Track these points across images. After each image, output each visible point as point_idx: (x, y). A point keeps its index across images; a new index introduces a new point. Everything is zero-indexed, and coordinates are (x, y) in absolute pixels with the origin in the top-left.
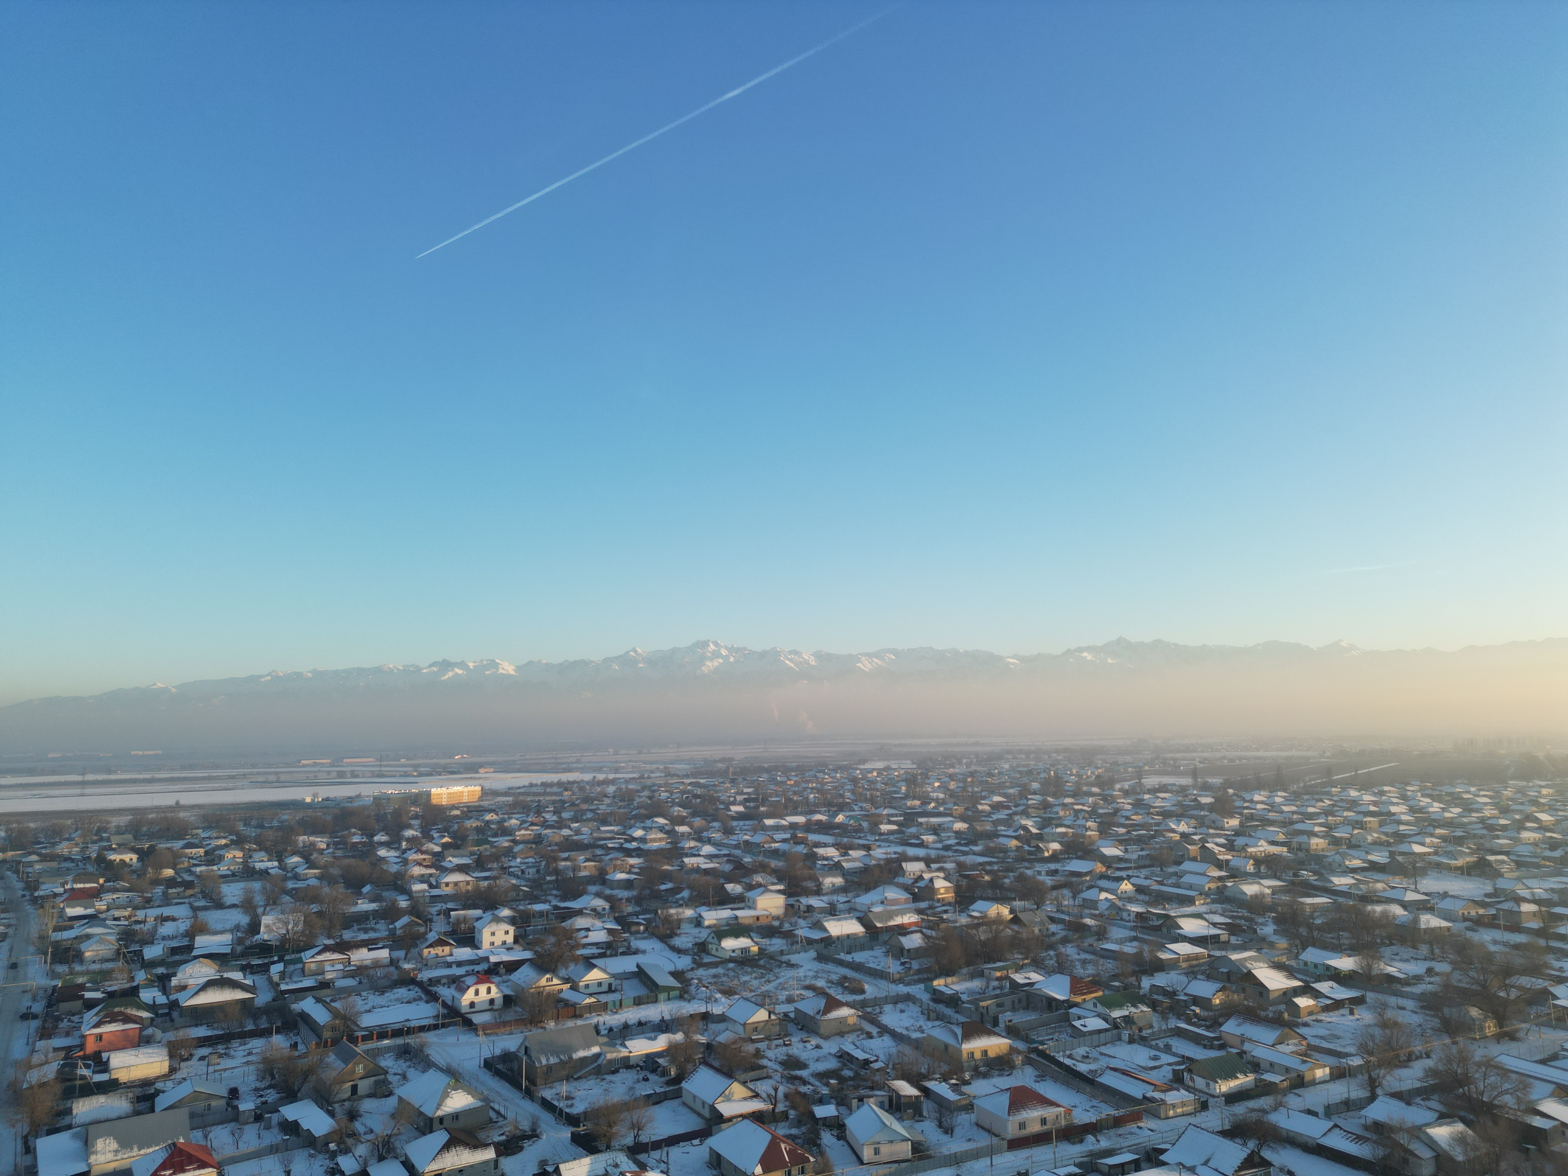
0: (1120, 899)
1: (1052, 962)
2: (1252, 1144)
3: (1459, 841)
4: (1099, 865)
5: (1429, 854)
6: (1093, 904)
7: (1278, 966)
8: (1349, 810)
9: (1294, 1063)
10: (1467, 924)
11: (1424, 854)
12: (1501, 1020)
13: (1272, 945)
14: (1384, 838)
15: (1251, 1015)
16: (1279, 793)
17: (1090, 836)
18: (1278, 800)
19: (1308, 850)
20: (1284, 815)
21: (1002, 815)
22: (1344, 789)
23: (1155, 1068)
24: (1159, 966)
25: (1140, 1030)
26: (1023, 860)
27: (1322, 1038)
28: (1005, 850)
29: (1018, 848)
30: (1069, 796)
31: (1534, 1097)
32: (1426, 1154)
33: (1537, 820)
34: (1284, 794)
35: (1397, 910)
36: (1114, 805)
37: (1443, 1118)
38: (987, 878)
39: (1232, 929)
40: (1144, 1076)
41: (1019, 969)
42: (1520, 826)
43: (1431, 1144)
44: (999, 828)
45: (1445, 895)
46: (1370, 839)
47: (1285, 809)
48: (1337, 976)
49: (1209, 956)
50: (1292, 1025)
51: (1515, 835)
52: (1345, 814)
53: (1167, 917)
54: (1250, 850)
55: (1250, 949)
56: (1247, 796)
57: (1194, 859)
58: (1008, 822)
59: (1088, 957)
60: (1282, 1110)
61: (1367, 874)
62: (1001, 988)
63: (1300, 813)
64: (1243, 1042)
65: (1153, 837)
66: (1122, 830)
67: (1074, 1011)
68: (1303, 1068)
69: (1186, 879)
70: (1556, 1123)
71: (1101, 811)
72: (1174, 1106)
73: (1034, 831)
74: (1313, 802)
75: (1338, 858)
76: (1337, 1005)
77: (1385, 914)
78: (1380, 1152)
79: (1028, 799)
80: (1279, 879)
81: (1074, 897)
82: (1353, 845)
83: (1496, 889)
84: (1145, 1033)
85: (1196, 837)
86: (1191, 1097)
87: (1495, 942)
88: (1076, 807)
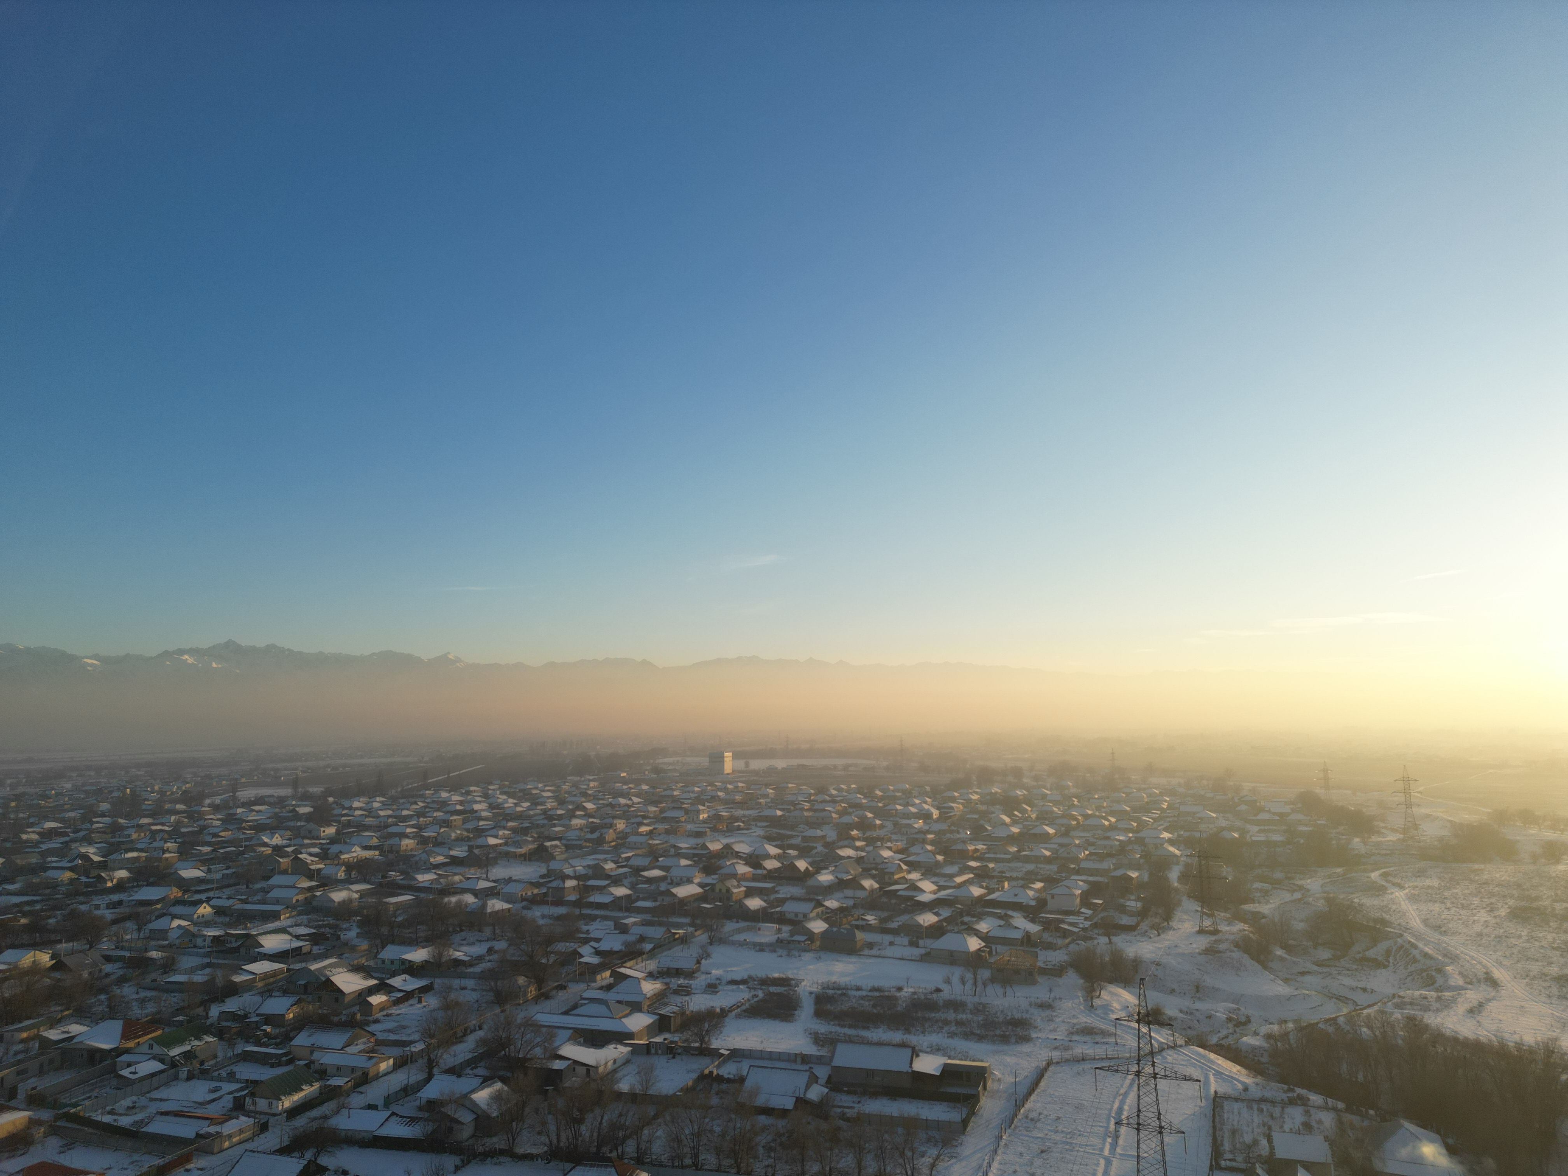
0: (195, 924)
1: (101, 1008)
2: (309, 1155)
3: (525, 831)
4: (175, 890)
5: (501, 845)
6: (163, 934)
7: (356, 969)
8: (438, 810)
9: (361, 1062)
10: (524, 903)
11: (497, 845)
12: (540, 983)
13: (353, 949)
14: (465, 834)
15: (324, 1023)
16: (378, 799)
17: (167, 859)
18: (376, 805)
19: (398, 852)
20: (381, 819)
21: (55, 844)
22: (436, 791)
23: (214, 1100)
24: (233, 990)
25: (202, 1063)
26: (78, 893)
27: (390, 1031)
28: (54, 886)
29: (72, 881)
30: (147, 816)
31: (556, 1044)
32: (466, 1117)
33: (584, 809)
34: (382, 799)
35: (469, 899)
36: (201, 823)
37: (486, 1081)
38: (23, 921)
39: (314, 939)
40: (200, 1112)
41: (53, 1023)
42: (571, 815)
43: (474, 1107)
44: (49, 859)
45: (510, 880)
46: (453, 835)
47: (382, 813)
48: (412, 969)
49: (288, 970)
50: (362, 1025)
51: (567, 822)
52: (435, 814)
53: (248, 936)
54: (343, 857)
55: (331, 957)
56: (346, 804)
57: (285, 872)
58: (61, 853)
59: (149, 994)
60: (345, 1111)
61: (447, 868)
62: (26, 1051)
63: (395, 817)
64: (312, 1052)
65: (243, 853)
66: (207, 849)
67: (125, 1058)
68: (369, 1064)
69: (275, 893)
70: (570, 1062)
71: (184, 830)
72: (230, 1136)
73: (96, 858)
74: (408, 806)
75: (424, 856)
76: (408, 996)
77: (459, 904)
78: (430, 1128)
79: (93, 823)
80: (368, 882)
81: (139, 930)
82: (438, 843)
83: (548, 871)
84: (206, 1066)
85: (289, 849)
86: (251, 1121)
87: (543, 917)
88: (154, 828)
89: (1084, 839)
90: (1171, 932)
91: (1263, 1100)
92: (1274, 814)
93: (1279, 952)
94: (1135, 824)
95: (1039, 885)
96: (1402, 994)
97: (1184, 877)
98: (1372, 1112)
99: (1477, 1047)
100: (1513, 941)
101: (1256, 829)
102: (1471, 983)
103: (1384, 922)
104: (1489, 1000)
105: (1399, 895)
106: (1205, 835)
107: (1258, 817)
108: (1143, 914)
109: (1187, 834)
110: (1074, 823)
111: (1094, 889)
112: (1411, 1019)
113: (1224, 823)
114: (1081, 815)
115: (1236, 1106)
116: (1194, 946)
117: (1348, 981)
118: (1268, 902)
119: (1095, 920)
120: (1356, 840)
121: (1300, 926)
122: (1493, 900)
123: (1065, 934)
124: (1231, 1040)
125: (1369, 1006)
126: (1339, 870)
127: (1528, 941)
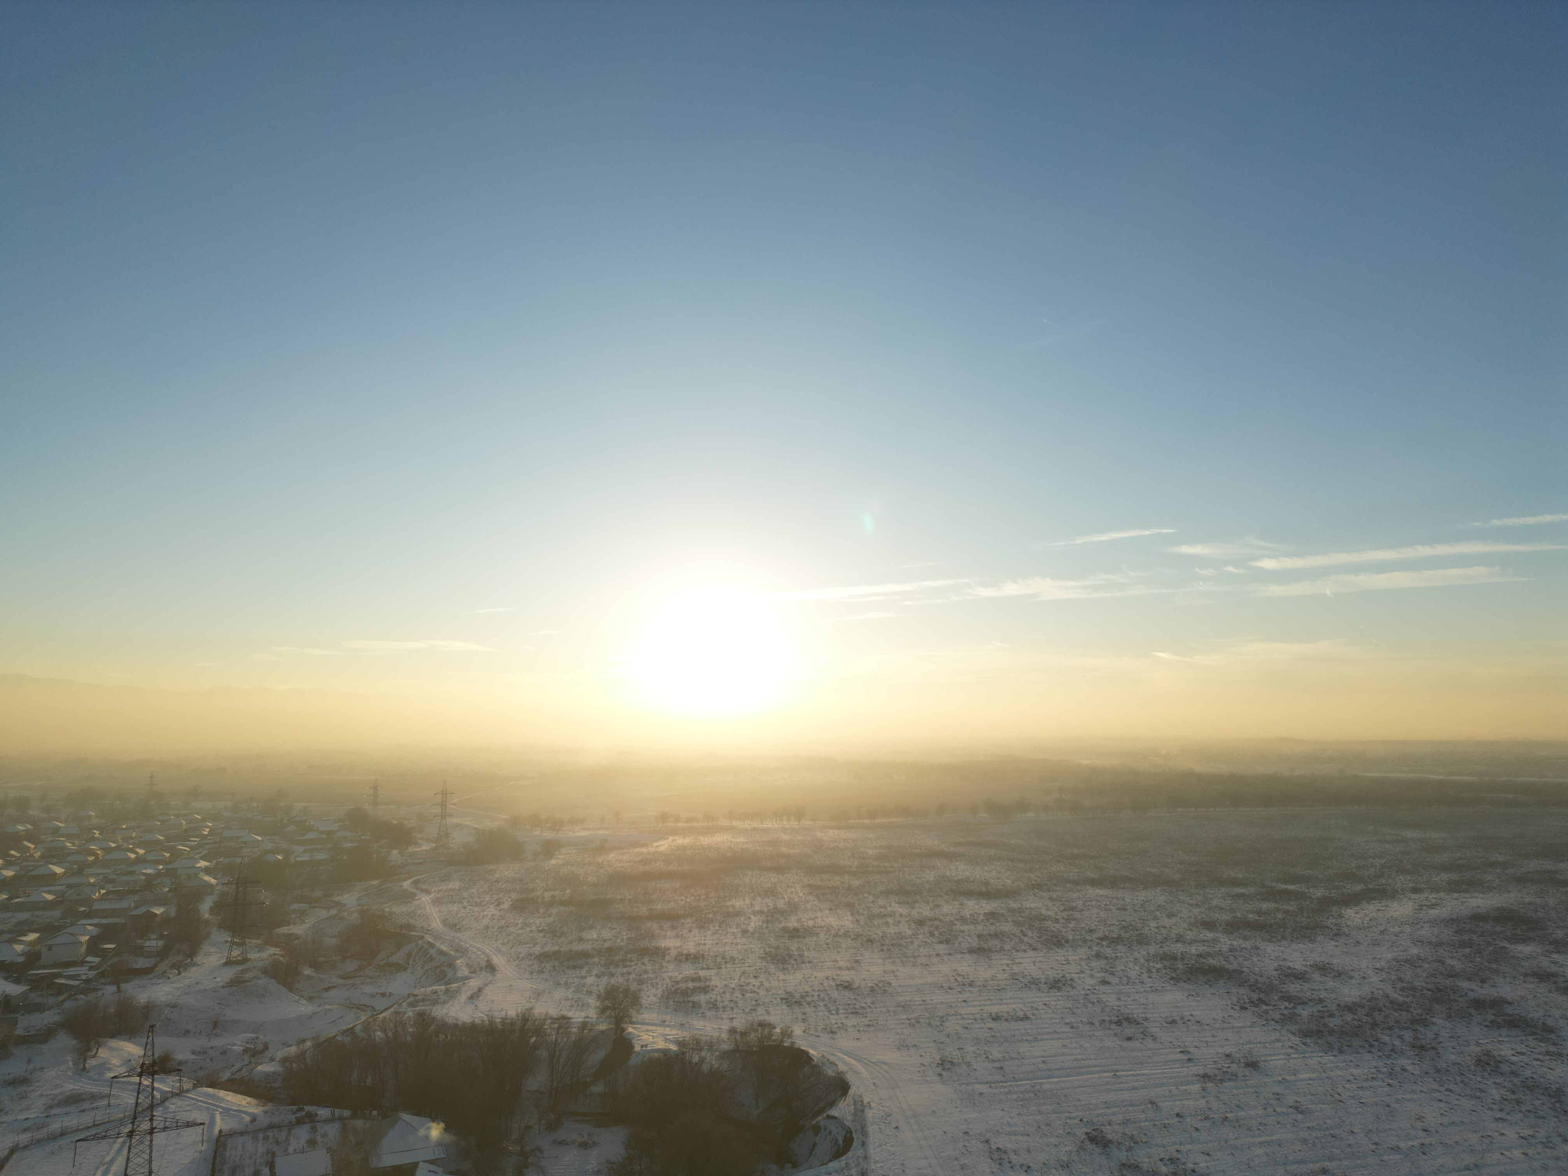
89: (101, 877)
90: (194, 969)
91: (271, 1127)
92: (322, 832)
93: (307, 971)
94: (167, 855)
95: (32, 936)
96: (416, 992)
97: (217, 908)
98: (375, 1112)
99: (472, 1029)
100: (511, 929)
101: (301, 849)
102: (473, 973)
103: (409, 927)
104: (486, 985)
105: (425, 899)
106: (246, 860)
107: (305, 837)
108: (163, 954)
109: (227, 860)
110: (91, 858)
111: (107, 933)
112: (421, 1015)
113: (269, 846)
114: (101, 849)
115: (240, 1140)
116: (218, 980)
117: (369, 989)
118: (303, 922)
119: (103, 969)
120: (395, 852)
121: (330, 942)
122: (501, 896)
123: (60, 990)
124: (244, 1073)
125: (386, 1009)
126: (376, 882)
127: (522, 928)
